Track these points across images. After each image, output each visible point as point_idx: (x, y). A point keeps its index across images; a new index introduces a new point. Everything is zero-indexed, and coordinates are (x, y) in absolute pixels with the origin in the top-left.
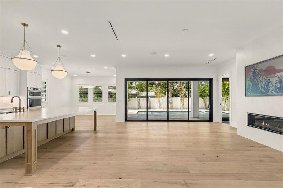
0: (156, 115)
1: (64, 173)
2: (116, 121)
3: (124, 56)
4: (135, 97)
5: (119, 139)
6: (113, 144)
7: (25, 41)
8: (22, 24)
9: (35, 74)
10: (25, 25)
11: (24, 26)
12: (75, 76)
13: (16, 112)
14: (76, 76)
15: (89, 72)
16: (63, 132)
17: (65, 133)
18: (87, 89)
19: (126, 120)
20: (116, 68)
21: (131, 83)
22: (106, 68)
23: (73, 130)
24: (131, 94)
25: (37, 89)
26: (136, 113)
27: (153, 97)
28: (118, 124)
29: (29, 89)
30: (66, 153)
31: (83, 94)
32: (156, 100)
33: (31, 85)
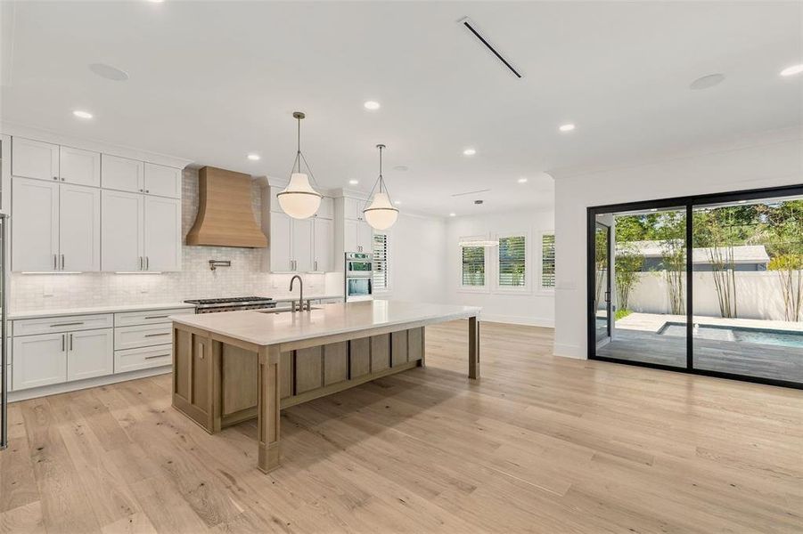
0: (759, 348)
1: (318, 496)
2: (554, 354)
3: (567, 128)
4: (659, 269)
5: (528, 427)
6: (499, 445)
7: (299, 152)
8: (294, 116)
9: (358, 222)
10: (299, 116)
11: (297, 120)
12: (453, 217)
13: (293, 310)
14: (453, 215)
15: (481, 202)
16: (391, 366)
17: (394, 371)
18: (483, 248)
19: (592, 355)
20: (554, 177)
21: (652, 219)
22: (523, 181)
23: (419, 363)
24: (642, 258)
25: (364, 256)
26: (657, 330)
27: (756, 267)
28: (563, 365)
29: (348, 256)
30: (363, 433)
31: (474, 262)
32: (773, 279)
33: (351, 248)
